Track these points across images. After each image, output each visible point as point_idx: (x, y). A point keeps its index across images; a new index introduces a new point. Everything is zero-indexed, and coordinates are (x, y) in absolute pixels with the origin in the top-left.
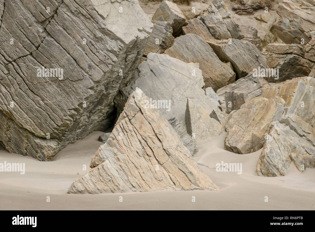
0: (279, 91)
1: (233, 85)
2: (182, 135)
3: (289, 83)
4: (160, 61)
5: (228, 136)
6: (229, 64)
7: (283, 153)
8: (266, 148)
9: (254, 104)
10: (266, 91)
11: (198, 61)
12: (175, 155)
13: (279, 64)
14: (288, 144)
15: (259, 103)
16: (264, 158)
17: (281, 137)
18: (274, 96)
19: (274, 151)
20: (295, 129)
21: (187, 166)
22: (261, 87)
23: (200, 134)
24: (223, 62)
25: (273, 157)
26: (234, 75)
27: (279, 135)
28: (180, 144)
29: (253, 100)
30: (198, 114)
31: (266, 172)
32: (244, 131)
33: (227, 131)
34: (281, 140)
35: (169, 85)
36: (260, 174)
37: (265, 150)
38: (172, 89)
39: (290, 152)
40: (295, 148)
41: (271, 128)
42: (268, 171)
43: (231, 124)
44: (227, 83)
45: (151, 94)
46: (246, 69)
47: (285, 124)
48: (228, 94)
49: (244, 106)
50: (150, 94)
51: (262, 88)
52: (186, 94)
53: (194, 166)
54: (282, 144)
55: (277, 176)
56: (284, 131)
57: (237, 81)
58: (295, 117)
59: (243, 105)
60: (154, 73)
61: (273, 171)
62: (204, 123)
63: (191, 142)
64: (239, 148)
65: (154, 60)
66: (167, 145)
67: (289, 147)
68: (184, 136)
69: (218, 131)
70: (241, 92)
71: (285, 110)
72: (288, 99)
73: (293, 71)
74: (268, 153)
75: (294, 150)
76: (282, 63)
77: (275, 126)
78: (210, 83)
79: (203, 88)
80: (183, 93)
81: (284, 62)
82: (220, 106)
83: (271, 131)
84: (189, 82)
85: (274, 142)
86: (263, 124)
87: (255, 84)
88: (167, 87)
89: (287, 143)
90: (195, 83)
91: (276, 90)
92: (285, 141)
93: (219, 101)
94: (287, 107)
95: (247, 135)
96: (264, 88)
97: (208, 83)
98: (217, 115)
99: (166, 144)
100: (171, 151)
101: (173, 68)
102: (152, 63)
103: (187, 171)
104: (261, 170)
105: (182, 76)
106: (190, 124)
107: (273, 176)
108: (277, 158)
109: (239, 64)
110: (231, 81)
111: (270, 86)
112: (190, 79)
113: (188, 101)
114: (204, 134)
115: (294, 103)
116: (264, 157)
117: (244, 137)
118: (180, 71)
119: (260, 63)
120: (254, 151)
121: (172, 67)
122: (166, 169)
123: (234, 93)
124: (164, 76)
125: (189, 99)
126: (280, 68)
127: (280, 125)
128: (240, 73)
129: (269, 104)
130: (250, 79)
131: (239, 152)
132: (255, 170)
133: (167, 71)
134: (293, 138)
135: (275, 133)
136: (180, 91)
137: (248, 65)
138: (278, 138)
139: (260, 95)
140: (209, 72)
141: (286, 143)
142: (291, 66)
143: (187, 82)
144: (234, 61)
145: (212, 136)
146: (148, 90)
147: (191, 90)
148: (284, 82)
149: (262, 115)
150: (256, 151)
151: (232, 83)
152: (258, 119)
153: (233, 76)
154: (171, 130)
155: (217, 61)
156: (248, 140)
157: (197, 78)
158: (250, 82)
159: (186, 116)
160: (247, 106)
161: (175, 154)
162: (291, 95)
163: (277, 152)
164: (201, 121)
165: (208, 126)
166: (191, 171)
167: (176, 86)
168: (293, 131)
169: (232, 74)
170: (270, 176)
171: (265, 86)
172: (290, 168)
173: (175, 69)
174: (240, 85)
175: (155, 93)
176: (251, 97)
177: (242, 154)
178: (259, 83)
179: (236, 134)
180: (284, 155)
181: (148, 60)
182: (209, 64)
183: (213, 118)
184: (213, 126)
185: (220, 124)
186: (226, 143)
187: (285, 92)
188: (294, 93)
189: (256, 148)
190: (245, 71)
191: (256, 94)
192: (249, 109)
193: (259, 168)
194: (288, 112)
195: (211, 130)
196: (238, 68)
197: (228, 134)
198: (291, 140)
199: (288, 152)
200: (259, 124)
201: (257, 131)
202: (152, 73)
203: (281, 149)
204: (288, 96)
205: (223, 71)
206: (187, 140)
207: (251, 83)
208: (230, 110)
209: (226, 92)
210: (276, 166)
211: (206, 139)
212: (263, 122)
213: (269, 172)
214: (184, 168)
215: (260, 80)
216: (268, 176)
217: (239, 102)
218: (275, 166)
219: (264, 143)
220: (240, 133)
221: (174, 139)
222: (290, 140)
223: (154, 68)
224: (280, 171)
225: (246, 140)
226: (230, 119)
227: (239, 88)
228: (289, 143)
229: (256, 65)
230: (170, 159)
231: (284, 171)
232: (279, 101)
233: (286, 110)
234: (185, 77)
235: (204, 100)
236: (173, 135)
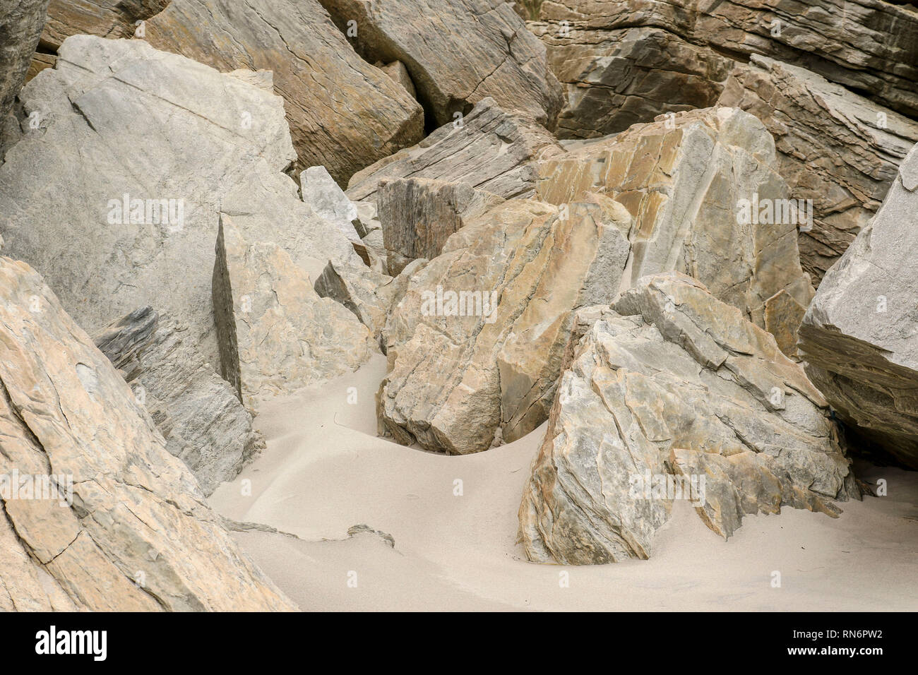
0: (602, 173)
1: (416, 152)
2: (190, 379)
3: (644, 138)
4: (112, 65)
5: (391, 376)
6: (397, 68)
7: (635, 452)
8: (561, 436)
9: (500, 232)
10: (549, 173)
11: (269, 63)
12: (112, 510)
13: (593, 68)
14: (657, 411)
15: (523, 226)
16: (553, 481)
17: (624, 379)
18: (585, 196)
19: (598, 444)
20: (685, 340)
21: (172, 563)
22: (528, 158)
23: (273, 371)
24: (372, 62)
25: (591, 472)
26: (418, 112)
27: (615, 368)
28: (147, 445)
29: (496, 216)
30: (265, 284)
31: (562, 544)
32: (462, 351)
33: (389, 351)
34: (624, 391)
35: (147, 164)
36: (538, 552)
37: (557, 442)
38: (158, 179)
39: (669, 444)
40: (689, 424)
41: (577, 336)
42: (574, 538)
43: (405, 322)
44: (390, 145)
45: (70, 205)
46: (466, 88)
47: (638, 317)
48: (392, 192)
49: (459, 241)
50: (65, 204)
51: (532, 163)
52: (220, 199)
53: (213, 553)
54: (630, 410)
55: (613, 561)
56: (637, 352)
57: (432, 136)
58: (683, 284)
59: (454, 236)
60: (85, 118)
61: (596, 537)
62: (291, 320)
63: (231, 412)
64: (442, 429)
65: (88, 66)
66: (72, 462)
67: (662, 421)
68: (199, 383)
69: (348, 350)
70: (443, 182)
71: (632, 254)
72: (642, 205)
73: (646, 91)
74: (568, 458)
75: (686, 434)
76: (605, 62)
77: (597, 328)
78: (323, 149)
79: (288, 170)
80: (205, 195)
81: (612, 58)
82: (361, 243)
83: (577, 350)
84: (229, 146)
85: (595, 403)
86: (541, 318)
87: (505, 147)
88: (136, 172)
89: (653, 402)
90: (256, 152)
91: (592, 170)
92: (643, 394)
93: (357, 224)
94: (641, 240)
95: (472, 370)
96: (540, 163)
97: (314, 149)
98: (347, 282)
99: (66, 459)
100: (94, 494)
101: (165, 92)
102: (79, 76)
103: (174, 591)
104: (541, 534)
105: (199, 123)
106: (231, 325)
107: (597, 562)
108: (610, 479)
109: (439, 68)
110: (405, 138)
111: (564, 155)
112: (235, 134)
113: (221, 228)
114: (291, 364)
115: (670, 222)
116: (551, 474)
117: (460, 380)
118: (192, 105)
119: (520, 64)
120: (509, 438)
121: (162, 88)
122: (68, 588)
123: (415, 188)
124: (127, 127)
125: (227, 220)
126: (598, 81)
127: (616, 321)
128: (443, 103)
129: (562, 228)
130: (483, 129)
131: (440, 446)
132: (515, 534)
133: (141, 106)
134: (677, 378)
135: (598, 361)
136: (190, 189)
137: (473, 72)
138: (612, 383)
139: (525, 190)
140: (317, 103)
141: (646, 404)
142: (641, 72)
143: (221, 149)
144: (416, 58)
145: (323, 376)
146: (59, 188)
147: (240, 181)
148: (623, 134)
149: (536, 277)
150: (515, 439)
151: (408, 144)
152: (521, 297)
153: (415, 118)
154: (100, 383)
155: (349, 59)
156: (481, 392)
157: (262, 130)
158: (482, 142)
159: (214, 291)
160: (469, 243)
161: (110, 507)
162: (655, 185)
163: (608, 448)
164: (278, 311)
165: (309, 333)
166: (193, 591)
167: (177, 168)
168: (674, 349)
169: (407, 111)
170: (583, 563)
171: (545, 151)
172: (670, 520)
173: (172, 98)
174: (444, 152)
175: (86, 198)
176: (488, 202)
177: (453, 452)
178: (521, 141)
179: (425, 363)
180: (643, 460)
181: (61, 65)
182: (314, 74)
183: (331, 295)
184: (329, 332)
185: (358, 323)
186: (383, 405)
187: (628, 174)
188: (665, 179)
189: (516, 424)
190: (460, 94)
191: (508, 188)
192: (478, 253)
193: (531, 526)
194: (645, 258)
195: (320, 350)
196: (434, 85)
197: (391, 368)
198: (669, 388)
199: (660, 445)
200: (524, 319)
201: (516, 350)
202: (75, 116)
203: (626, 435)
204: (644, 191)
205: (372, 98)
206: (210, 400)
207: (489, 142)
208: (402, 260)
209: (383, 184)
210: (607, 513)
211: (297, 391)
212: (543, 307)
213: (579, 541)
214: (160, 578)
215: (522, 131)
216: (573, 561)
217: (436, 225)
218: (603, 516)
219: (549, 402)
220: (444, 361)
221: (112, 429)
222: (664, 391)
223: (84, 98)
224: (626, 536)
225: (472, 391)
226: (400, 300)
227: (439, 165)
228: (661, 404)
229: (503, 71)
230: (85, 537)
231: (647, 536)
232: (604, 213)
233: (638, 251)
234: (213, 128)
235: (292, 221)
236: (108, 407)
